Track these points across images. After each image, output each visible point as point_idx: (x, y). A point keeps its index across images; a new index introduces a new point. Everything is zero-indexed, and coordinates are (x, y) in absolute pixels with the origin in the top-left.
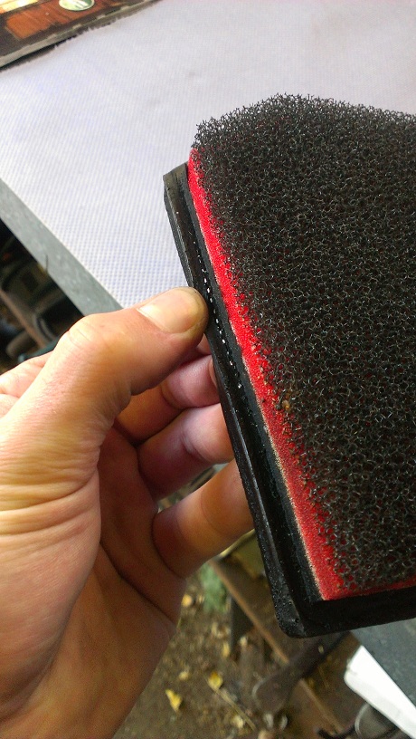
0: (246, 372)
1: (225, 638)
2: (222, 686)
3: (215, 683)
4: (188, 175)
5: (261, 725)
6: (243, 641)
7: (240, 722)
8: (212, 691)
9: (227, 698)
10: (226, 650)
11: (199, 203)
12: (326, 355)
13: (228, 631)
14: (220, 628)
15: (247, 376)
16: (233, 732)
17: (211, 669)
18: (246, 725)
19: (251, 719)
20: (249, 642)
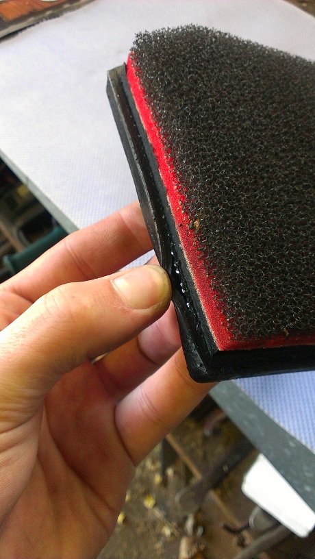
0: (169, 207)
1: (156, 471)
2: (155, 505)
3: (149, 503)
4: (126, 72)
5: (183, 533)
6: (170, 472)
7: (167, 531)
8: (146, 509)
9: (158, 514)
10: (158, 479)
11: (135, 89)
12: (227, 193)
13: (159, 465)
14: (153, 463)
15: (170, 210)
16: (162, 538)
17: (146, 493)
18: (172, 534)
19: (177, 529)
20: (175, 472)
